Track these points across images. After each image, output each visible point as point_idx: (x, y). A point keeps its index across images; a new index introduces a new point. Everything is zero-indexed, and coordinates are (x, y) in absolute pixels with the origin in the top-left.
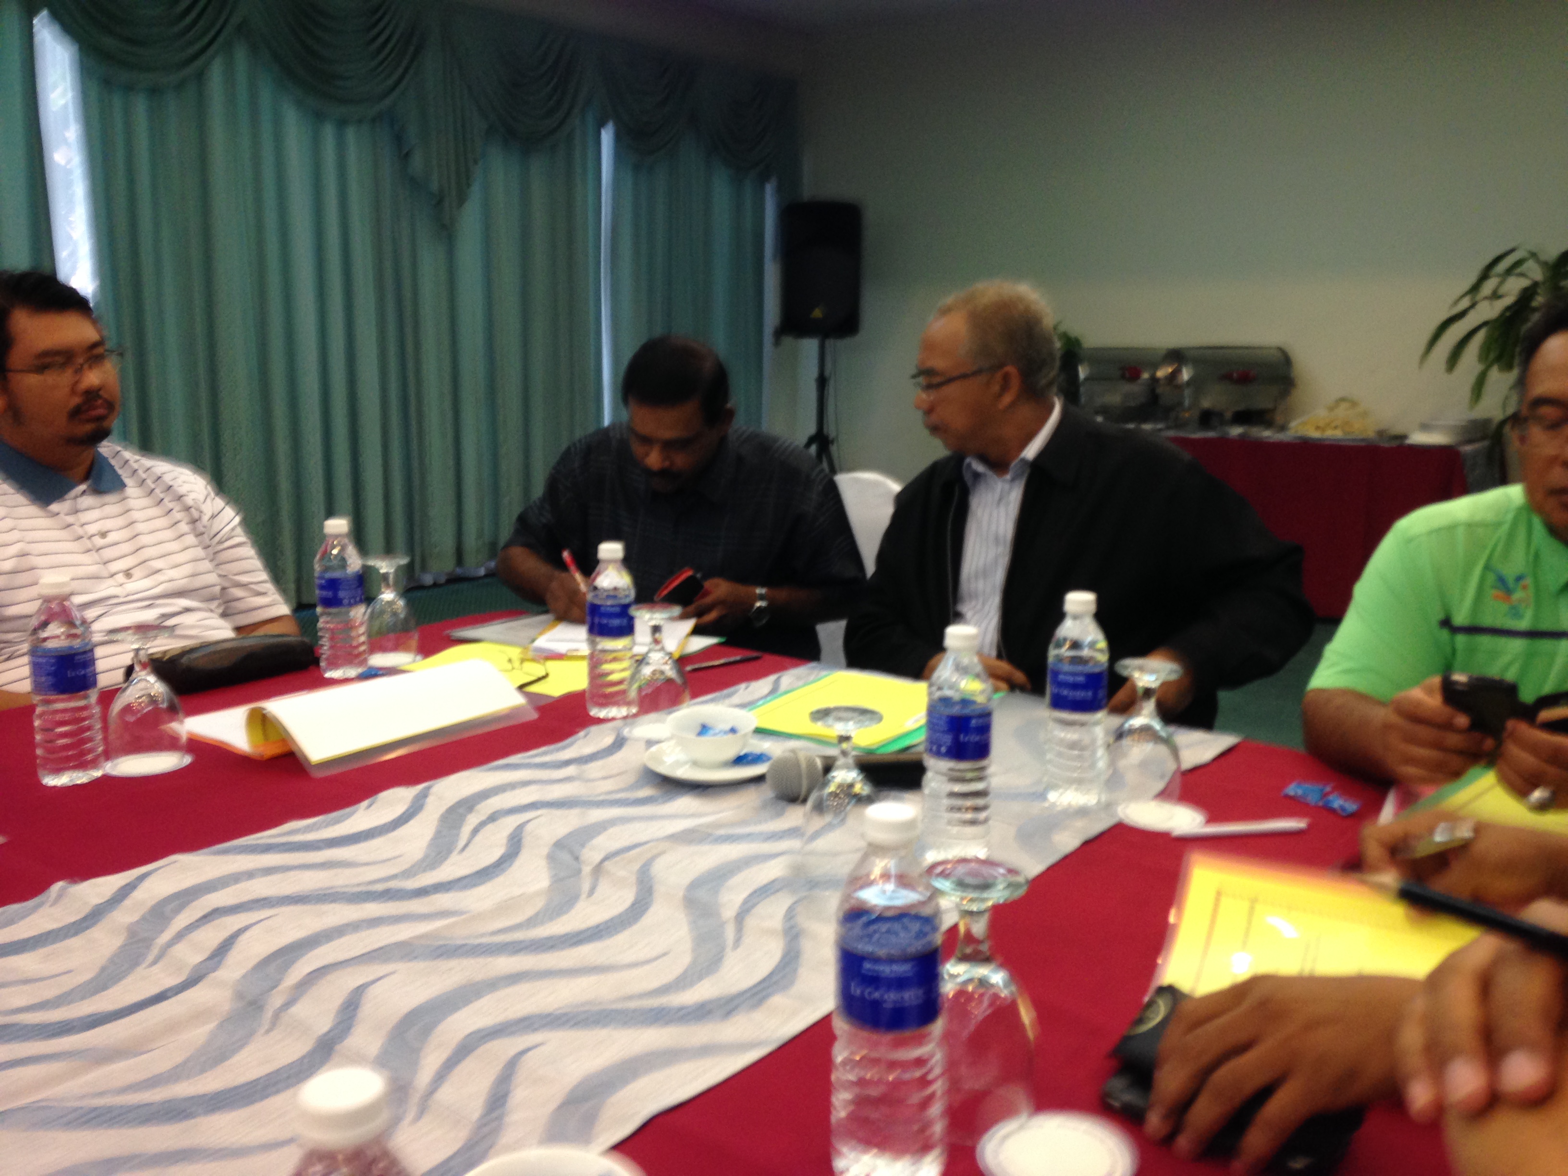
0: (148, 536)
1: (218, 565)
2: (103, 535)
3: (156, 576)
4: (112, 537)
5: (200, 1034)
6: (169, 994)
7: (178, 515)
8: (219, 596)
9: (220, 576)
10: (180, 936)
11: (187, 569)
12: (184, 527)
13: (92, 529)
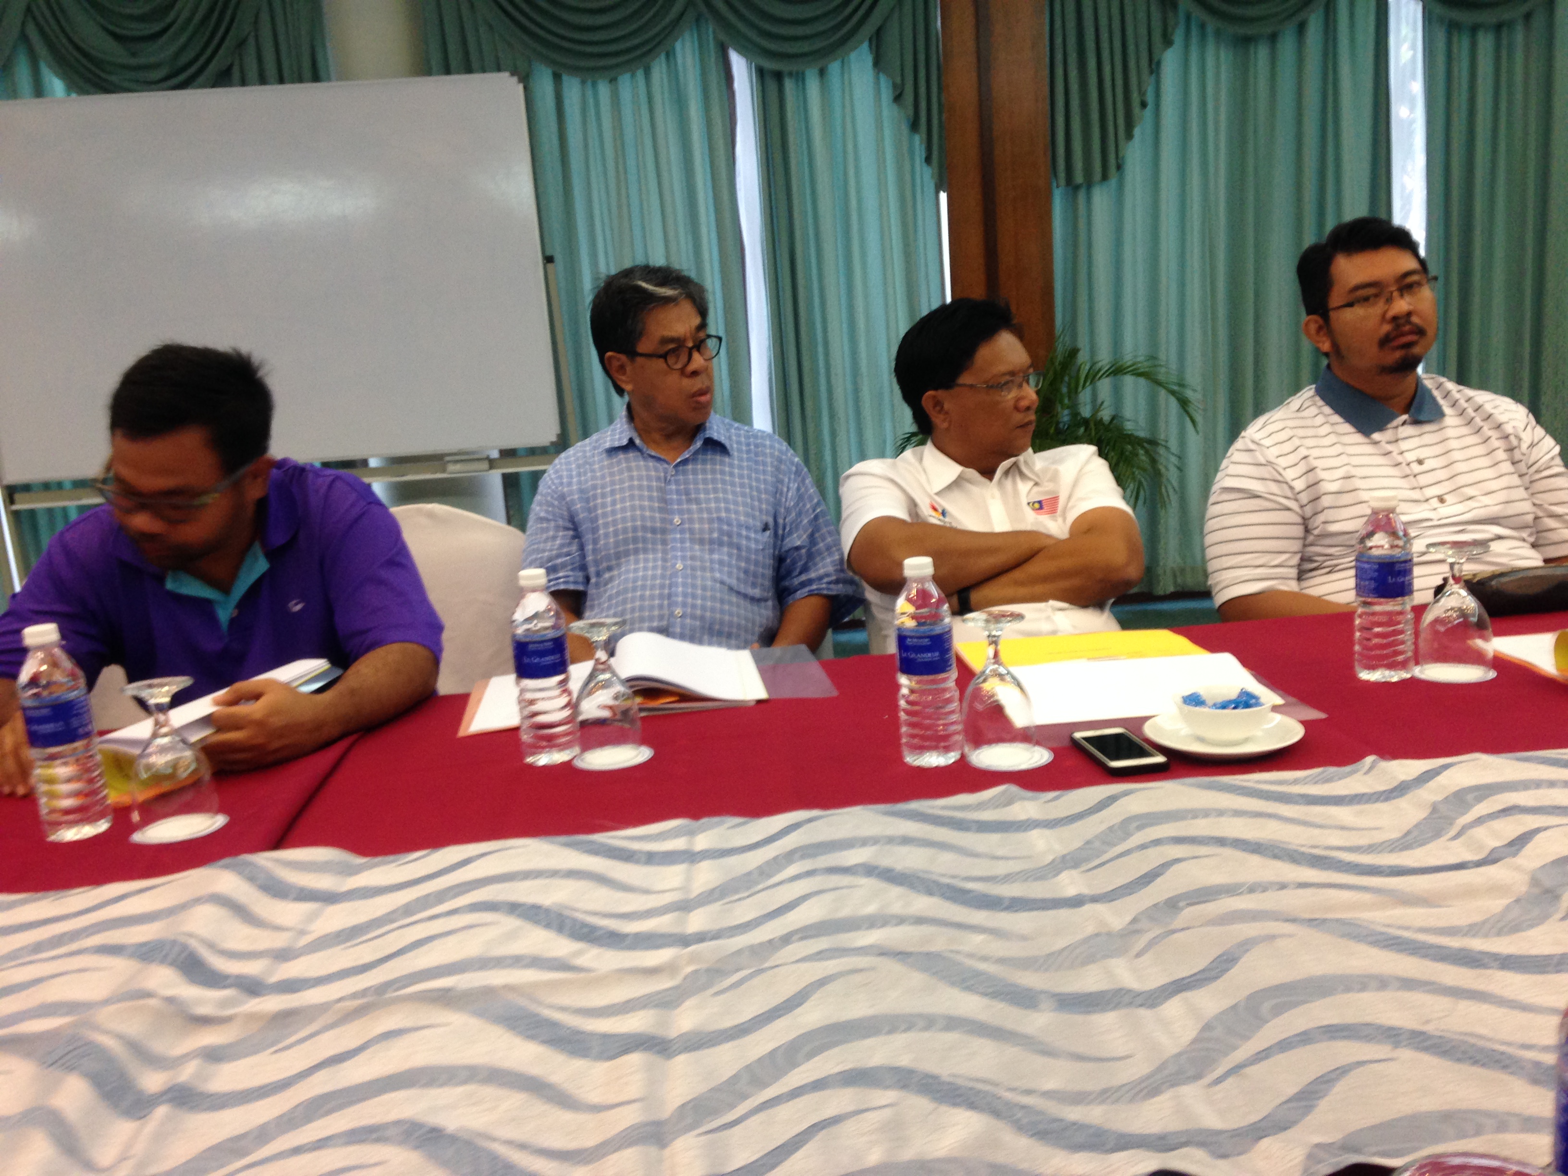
0: (1464, 463)
1: (1533, 494)
2: (1420, 462)
3: (1469, 503)
4: (1428, 465)
5: (1496, 905)
6: (1470, 865)
7: (1495, 443)
8: (1531, 524)
9: (1534, 505)
10: (1480, 821)
11: (1502, 496)
12: (1501, 455)
13: (1410, 456)
